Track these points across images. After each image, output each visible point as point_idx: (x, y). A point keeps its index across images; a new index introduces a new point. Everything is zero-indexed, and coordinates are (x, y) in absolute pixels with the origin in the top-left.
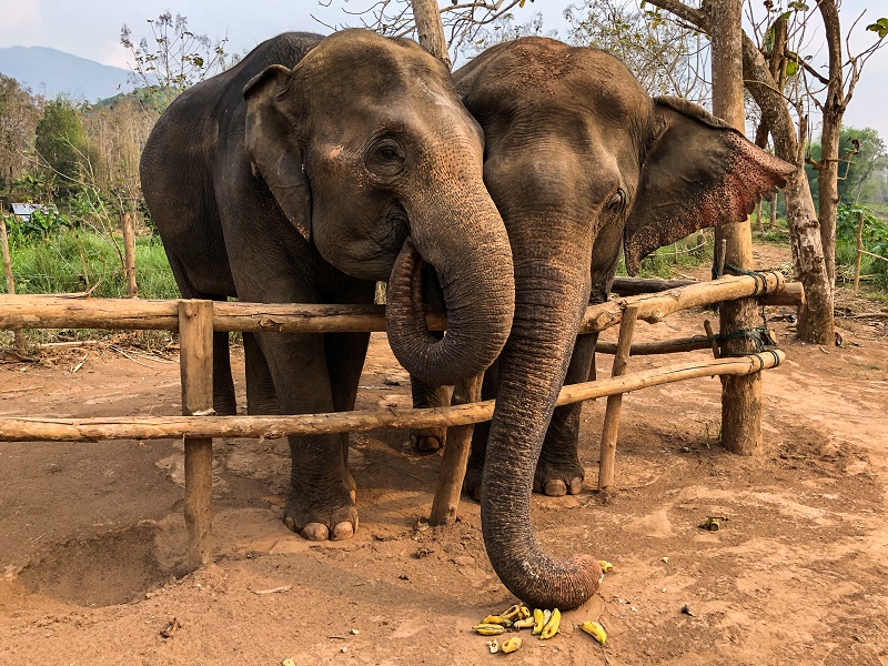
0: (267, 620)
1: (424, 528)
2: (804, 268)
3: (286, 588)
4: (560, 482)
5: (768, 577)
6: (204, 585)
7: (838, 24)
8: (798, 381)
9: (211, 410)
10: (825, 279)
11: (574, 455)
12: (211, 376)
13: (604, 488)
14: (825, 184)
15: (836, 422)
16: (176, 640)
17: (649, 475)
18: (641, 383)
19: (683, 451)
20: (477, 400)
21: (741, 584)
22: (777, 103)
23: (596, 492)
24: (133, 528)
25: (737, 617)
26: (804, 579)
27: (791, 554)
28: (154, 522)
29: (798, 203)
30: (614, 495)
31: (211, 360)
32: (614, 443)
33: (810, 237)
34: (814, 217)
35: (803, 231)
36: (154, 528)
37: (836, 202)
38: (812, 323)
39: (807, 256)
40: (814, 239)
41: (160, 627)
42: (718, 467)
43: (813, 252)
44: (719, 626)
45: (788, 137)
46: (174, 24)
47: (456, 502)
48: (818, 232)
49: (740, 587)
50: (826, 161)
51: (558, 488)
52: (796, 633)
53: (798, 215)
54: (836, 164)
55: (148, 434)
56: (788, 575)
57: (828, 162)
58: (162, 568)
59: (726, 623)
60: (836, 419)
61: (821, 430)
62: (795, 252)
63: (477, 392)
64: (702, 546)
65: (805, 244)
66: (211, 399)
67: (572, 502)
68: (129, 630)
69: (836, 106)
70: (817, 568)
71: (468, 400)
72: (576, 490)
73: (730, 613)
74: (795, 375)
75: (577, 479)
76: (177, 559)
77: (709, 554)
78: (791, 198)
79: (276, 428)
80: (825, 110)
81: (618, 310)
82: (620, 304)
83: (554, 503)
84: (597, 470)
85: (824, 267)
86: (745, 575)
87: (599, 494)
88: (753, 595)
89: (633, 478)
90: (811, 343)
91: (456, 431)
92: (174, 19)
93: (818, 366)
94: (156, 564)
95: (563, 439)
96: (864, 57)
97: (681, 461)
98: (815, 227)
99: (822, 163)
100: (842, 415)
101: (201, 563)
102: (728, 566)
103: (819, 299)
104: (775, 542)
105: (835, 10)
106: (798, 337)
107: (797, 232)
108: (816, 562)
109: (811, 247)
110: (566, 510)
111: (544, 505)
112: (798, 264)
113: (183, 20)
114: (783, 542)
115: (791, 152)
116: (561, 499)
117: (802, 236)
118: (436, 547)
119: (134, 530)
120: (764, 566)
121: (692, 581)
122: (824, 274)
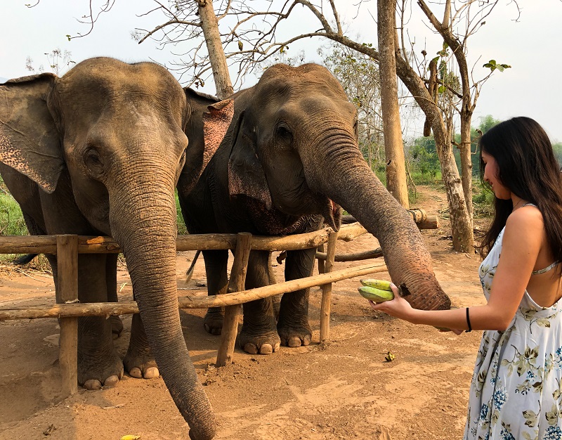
0: (109, 423)
1: (212, 369)
2: (454, 207)
3: (122, 405)
4: (297, 339)
5: (403, 382)
6: (71, 406)
7: (466, 64)
8: (450, 275)
9: (77, 300)
10: (467, 214)
11: (306, 322)
12: (77, 280)
13: (324, 341)
14: (464, 157)
15: (466, 297)
16: (53, 437)
17: (352, 333)
18: (341, 277)
19: (375, 318)
20: (242, 290)
21: (388, 387)
22: (433, 110)
23: (318, 343)
24: (27, 378)
25: (381, 403)
26: (423, 382)
27: (421, 370)
28: (41, 373)
29: (449, 168)
30: (329, 345)
31: (77, 270)
32: (328, 313)
33: (456, 188)
34: (458, 177)
35: (452, 185)
36: (41, 377)
37: (470, 167)
38: (460, 240)
39: (455, 200)
40: (459, 189)
41: (43, 430)
42: (393, 326)
43: (459, 198)
44: (370, 408)
45: (441, 129)
46: (62, 56)
47: (231, 353)
48: (461, 185)
49: (387, 389)
50: (463, 143)
51: (296, 342)
52: (411, 409)
53: (449, 175)
54: (469, 145)
55: (36, 315)
56: (414, 380)
57: (465, 144)
58: (45, 400)
59: (374, 406)
60: (467, 296)
61: (456, 303)
62: (449, 197)
63: (242, 285)
64: (373, 369)
65: (454, 193)
66: (77, 294)
67: (304, 349)
68: (24, 432)
69: (467, 111)
70: (431, 376)
71: (237, 290)
72: (307, 343)
73: (378, 402)
74: (449, 271)
75: (308, 336)
76: (56, 394)
77: (375, 373)
78: (445, 165)
79: (116, 309)
80: (461, 113)
81: (326, 234)
82: (327, 231)
83: (293, 351)
84: (319, 331)
85: (465, 206)
86: (392, 382)
87: (320, 345)
88: (393, 392)
89: (342, 335)
90: (461, 252)
91: (231, 309)
92: (62, 52)
93: (463, 265)
94: (42, 398)
95: (299, 312)
96: (481, 83)
97: (373, 324)
98: (459, 182)
99: (462, 144)
100: (470, 293)
101: (70, 394)
102: (384, 378)
103: (463, 225)
104: (413, 364)
105: (463, 56)
106: (453, 249)
107: (448, 186)
108: (432, 373)
109: (457, 194)
110: (300, 354)
111: (287, 353)
112: (451, 204)
113: (69, 53)
114: (418, 364)
115: (443, 138)
116: (298, 348)
117: (452, 188)
118: (218, 379)
119: (28, 378)
120: (403, 377)
121: (361, 387)
122: (466, 210)
